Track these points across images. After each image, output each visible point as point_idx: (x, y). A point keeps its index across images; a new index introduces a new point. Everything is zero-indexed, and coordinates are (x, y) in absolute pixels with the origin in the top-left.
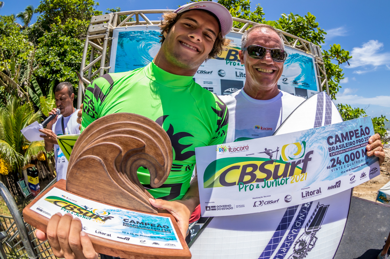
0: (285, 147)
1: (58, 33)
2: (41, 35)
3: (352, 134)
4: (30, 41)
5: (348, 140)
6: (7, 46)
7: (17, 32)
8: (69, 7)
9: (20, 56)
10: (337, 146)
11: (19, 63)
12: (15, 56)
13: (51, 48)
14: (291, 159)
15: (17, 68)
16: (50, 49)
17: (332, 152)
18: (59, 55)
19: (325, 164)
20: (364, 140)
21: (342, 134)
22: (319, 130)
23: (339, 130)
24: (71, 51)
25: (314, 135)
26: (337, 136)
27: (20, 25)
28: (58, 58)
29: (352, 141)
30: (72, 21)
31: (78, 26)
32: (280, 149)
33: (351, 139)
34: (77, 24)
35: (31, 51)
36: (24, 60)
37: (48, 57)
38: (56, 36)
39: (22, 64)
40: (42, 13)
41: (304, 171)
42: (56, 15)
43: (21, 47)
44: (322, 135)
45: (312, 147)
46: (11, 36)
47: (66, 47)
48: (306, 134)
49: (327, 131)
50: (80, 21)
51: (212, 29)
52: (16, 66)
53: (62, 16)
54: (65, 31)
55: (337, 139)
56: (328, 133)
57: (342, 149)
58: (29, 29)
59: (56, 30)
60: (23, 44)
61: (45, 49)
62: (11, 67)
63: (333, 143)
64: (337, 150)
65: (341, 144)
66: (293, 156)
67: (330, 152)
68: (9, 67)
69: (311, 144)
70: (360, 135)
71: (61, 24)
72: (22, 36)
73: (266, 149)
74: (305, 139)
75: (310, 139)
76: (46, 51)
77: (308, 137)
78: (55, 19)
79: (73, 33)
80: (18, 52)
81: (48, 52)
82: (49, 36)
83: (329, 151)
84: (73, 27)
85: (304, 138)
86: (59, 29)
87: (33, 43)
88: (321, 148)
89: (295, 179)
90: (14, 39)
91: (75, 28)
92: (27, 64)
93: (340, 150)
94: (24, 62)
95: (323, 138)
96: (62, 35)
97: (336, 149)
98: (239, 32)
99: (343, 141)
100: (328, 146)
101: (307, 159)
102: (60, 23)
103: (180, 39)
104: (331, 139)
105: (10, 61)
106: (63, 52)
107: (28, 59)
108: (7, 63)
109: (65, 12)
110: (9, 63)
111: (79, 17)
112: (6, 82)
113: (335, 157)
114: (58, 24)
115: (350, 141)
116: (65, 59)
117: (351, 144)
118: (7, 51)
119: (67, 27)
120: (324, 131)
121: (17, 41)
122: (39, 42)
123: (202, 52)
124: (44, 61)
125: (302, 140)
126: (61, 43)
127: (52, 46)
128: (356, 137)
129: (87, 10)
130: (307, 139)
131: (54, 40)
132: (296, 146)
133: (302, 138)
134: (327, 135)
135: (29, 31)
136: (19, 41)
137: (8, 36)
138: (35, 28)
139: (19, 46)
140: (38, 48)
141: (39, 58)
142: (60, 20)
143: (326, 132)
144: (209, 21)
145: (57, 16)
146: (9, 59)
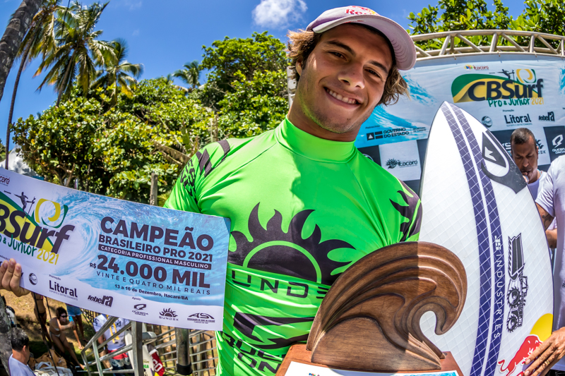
0: (42, 201)
1: (246, 92)
2: (221, 97)
3: (157, 233)
4: (205, 106)
5: (145, 239)
6: (169, 115)
7: (181, 96)
8: (249, 57)
9: (196, 125)
10: (116, 239)
11: (195, 135)
12: (187, 127)
13: (243, 113)
14: (44, 223)
15: (193, 141)
16: (241, 114)
17: (104, 244)
18: (257, 121)
19: (87, 257)
20: (203, 257)
21: (134, 225)
22: (94, 199)
23: (130, 214)
24: (274, 114)
25: (84, 204)
26: (122, 223)
27: (183, 88)
28: (257, 125)
29: (153, 245)
30: (261, 74)
31: (275, 79)
32: (36, 202)
33: (152, 240)
34: (272, 77)
35: (211, 119)
36: (202, 131)
37: (240, 125)
38: (245, 96)
39: (201, 136)
40: (212, 69)
41: (55, 249)
42: (235, 68)
43: (195, 114)
44: (95, 209)
45: (75, 219)
46: (173, 102)
47: (265, 109)
48: (73, 196)
49: (107, 205)
50: (274, 73)
51: (380, 61)
52: (191, 140)
53: (245, 70)
54: (257, 89)
55: (121, 229)
56: (108, 211)
57: (125, 248)
58: (199, 91)
59: (243, 89)
60: (196, 112)
61: (233, 115)
62: (184, 141)
63: (109, 231)
64: (115, 246)
65: (126, 239)
66: (48, 219)
67: (101, 243)
68: (179, 141)
69: (74, 214)
70: (179, 241)
71: (247, 80)
72: (191, 101)
73: (23, 193)
74: (69, 204)
75: (76, 207)
76: (235, 117)
77: (73, 202)
78: (235, 74)
79: (270, 90)
80: (190, 121)
81: (239, 118)
82: (234, 97)
83: (100, 241)
84: (268, 82)
85: (69, 201)
86: (247, 87)
87: (212, 107)
88: (88, 229)
89: (42, 255)
90: (179, 106)
91: (270, 83)
92: (210, 136)
93: (120, 247)
94: (203, 133)
95: (97, 215)
96: (255, 95)
97: (114, 243)
98: (490, 52)
99: (132, 236)
100: (100, 231)
101: (63, 234)
102: (244, 79)
103: (325, 83)
104: (108, 222)
105: (179, 133)
106: (262, 117)
107: (210, 129)
108: (176, 136)
109: (247, 63)
110: (178, 135)
111: (271, 68)
112: (178, 160)
113: (109, 256)
114: (242, 81)
115: (148, 242)
116: (268, 125)
117: (148, 248)
118: (172, 120)
119: (258, 84)
120: (102, 205)
121: (185, 108)
122: (221, 107)
123: (366, 104)
124: (236, 130)
125: (66, 202)
126: (255, 105)
127: (243, 109)
128: (167, 242)
129: (280, 57)
130: (72, 205)
131: (243, 102)
132: (54, 207)
133: (66, 199)
134: (105, 213)
135: (199, 93)
136: (188, 107)
137: (167, 102)
138: (207, 89)
139: (190, 114)
140: (220, 115)
141: (226, 127)
142: (243, 75)
143: (105, 208)
144: (373, 46)
145: (237, 71)
146: (178, 130)
